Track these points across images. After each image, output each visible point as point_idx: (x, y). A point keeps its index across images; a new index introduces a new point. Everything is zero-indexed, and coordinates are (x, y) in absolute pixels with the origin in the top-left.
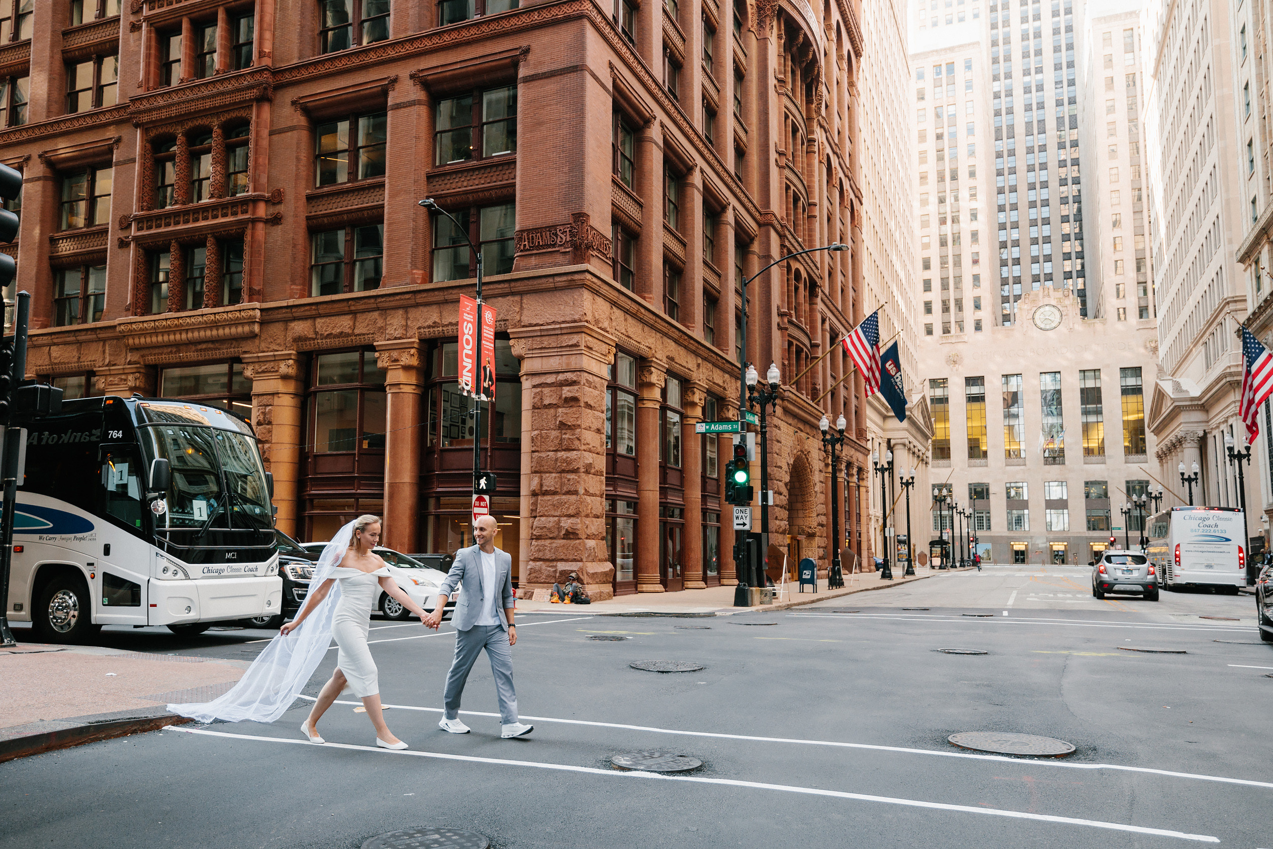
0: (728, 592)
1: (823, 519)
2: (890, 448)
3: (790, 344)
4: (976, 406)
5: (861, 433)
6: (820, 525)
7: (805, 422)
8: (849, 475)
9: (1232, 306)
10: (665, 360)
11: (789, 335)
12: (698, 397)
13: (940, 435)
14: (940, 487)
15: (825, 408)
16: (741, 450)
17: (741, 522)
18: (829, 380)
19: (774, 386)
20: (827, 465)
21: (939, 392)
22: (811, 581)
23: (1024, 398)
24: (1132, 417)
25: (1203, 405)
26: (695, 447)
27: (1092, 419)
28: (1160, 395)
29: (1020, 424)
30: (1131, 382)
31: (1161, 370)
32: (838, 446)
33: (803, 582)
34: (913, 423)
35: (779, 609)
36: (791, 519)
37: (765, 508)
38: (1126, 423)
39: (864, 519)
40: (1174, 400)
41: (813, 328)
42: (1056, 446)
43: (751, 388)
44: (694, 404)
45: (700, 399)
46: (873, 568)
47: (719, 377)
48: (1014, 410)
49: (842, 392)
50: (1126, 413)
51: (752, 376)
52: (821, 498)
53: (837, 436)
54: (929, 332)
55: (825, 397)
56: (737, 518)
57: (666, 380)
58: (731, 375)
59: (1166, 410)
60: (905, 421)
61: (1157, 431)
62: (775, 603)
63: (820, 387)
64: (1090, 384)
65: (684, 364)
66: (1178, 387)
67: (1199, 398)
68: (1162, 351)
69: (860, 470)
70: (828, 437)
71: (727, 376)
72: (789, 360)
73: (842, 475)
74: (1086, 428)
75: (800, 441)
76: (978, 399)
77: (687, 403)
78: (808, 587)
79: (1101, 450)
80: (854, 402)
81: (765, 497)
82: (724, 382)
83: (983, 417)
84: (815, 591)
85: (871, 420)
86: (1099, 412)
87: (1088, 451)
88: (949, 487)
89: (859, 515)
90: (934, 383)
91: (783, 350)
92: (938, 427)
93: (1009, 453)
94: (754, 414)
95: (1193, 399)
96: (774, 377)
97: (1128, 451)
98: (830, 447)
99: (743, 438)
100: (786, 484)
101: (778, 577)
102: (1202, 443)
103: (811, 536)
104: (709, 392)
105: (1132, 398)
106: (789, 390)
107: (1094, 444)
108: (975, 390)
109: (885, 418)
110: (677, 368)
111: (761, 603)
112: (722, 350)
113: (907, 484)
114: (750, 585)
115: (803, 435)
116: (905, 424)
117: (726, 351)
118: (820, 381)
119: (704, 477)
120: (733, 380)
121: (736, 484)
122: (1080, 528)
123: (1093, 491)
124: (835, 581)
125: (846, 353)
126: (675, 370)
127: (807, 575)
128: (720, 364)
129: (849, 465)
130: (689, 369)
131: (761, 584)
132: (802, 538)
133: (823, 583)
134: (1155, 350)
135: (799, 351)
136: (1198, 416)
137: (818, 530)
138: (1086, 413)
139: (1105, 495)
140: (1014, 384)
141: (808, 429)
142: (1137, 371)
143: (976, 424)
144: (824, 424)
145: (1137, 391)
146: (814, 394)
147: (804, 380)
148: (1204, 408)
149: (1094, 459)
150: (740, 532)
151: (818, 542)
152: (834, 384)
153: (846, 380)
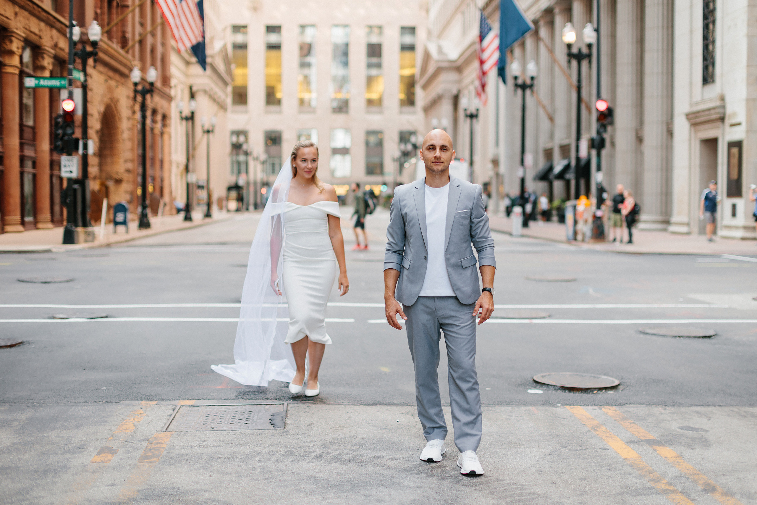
0: (59, 232)
1: (130, 166)
2: (193, 95)
4: (273, 53)
5: (167, 80)
6: (128, 171)
7: (115, 70)
8: (154, 121)
12: (16, 46)
13: (238, 81)
14: (238, 133)
15: (134, 56)
17: (68, 169)
18: (138, 28)
19: (95, 43)
20: (134, 112)
21: (239, 38)
22: (124, 223)
23: (317, 49)
24: (407, 72)
27: (374, 72)
28: (427, 56)
29: (313, 72)
30: (408, 39)
31: (429, 33)
32: (148, 97)
33: (117, 223)
34: (215, 70)
36: (101, 166)
37: (85, 158)
38: (402, 77)
39: (166, 165)
40: (437, 61)
42: (342, 96)
44: (11, 53)
45: (49, 63)
46: (174, 211)
47: (35, 26)
48: (308, 59)
49: (150, 41)
50: (402, 67)
52: (128, 145)
53: (148, 87)
55: (133, 46)
56: (65, 166)
59: (431, 69)
61: (425, 87)
62: (96, 243)
63: (129, 35)
64: (374, 39)
66: (440, 50)
67: (455, 62)
69: (164, 117)
70: (140, 88)
71: (42, 25)
74: (370, 81)
75: (110, 90)
76: (274, 47)
78: (121, 229)
79: (380, 101)
80: (159, 50)
81: (85, 147)
82: (40, 30)
83: (280, 65)
84: (127, 232)
85: (177, 67)
86: (379, 66)
87: (370, 102)
88: (245, 134)
89: (162, 162)
90: (236, 29)
92: (238, 72)
93: (302, 102)
94: (79, 70)
95: (451, 61)
96: (95, 35)
97: (402, 103)
98: (139, 98)
99: (71, 93)
100: (97, 132)
101: (97, 218)
102: (456, 99)
103: (118, 182)
104: (27, 41)
105: (408, 55)
107: (374, 96)
108: (273, 38)
111: (86, 241)
113: (208, 132)
114: (77, 226)
115: (112, 83)
116: (206, 70)
118: (129, 29)
120: (48, 28)
122: (360, 173)
123: (373, 139)
124: (144, 224)
127: (120, 217)
128: (36, 12)
129: (155, 112)
131: (85, 225)
132: (110, 184)
133: (134, 225)
134: (428, 12)
136: (453, 76)
137: (125, 176)
138: (370, 66)
139: (380, 144)
140: (309, 35)
141: (117, 77)
142: (412, 30)
143: (273, 71)
144: (136, 75)
145: (411, 48)
146: (124, 42)
147: (115, 29)
148: (459, 69)
149: (374, 109)
150: (69, 180)
151: (125, 187)
152: (144, 33)
153: (154, 29)
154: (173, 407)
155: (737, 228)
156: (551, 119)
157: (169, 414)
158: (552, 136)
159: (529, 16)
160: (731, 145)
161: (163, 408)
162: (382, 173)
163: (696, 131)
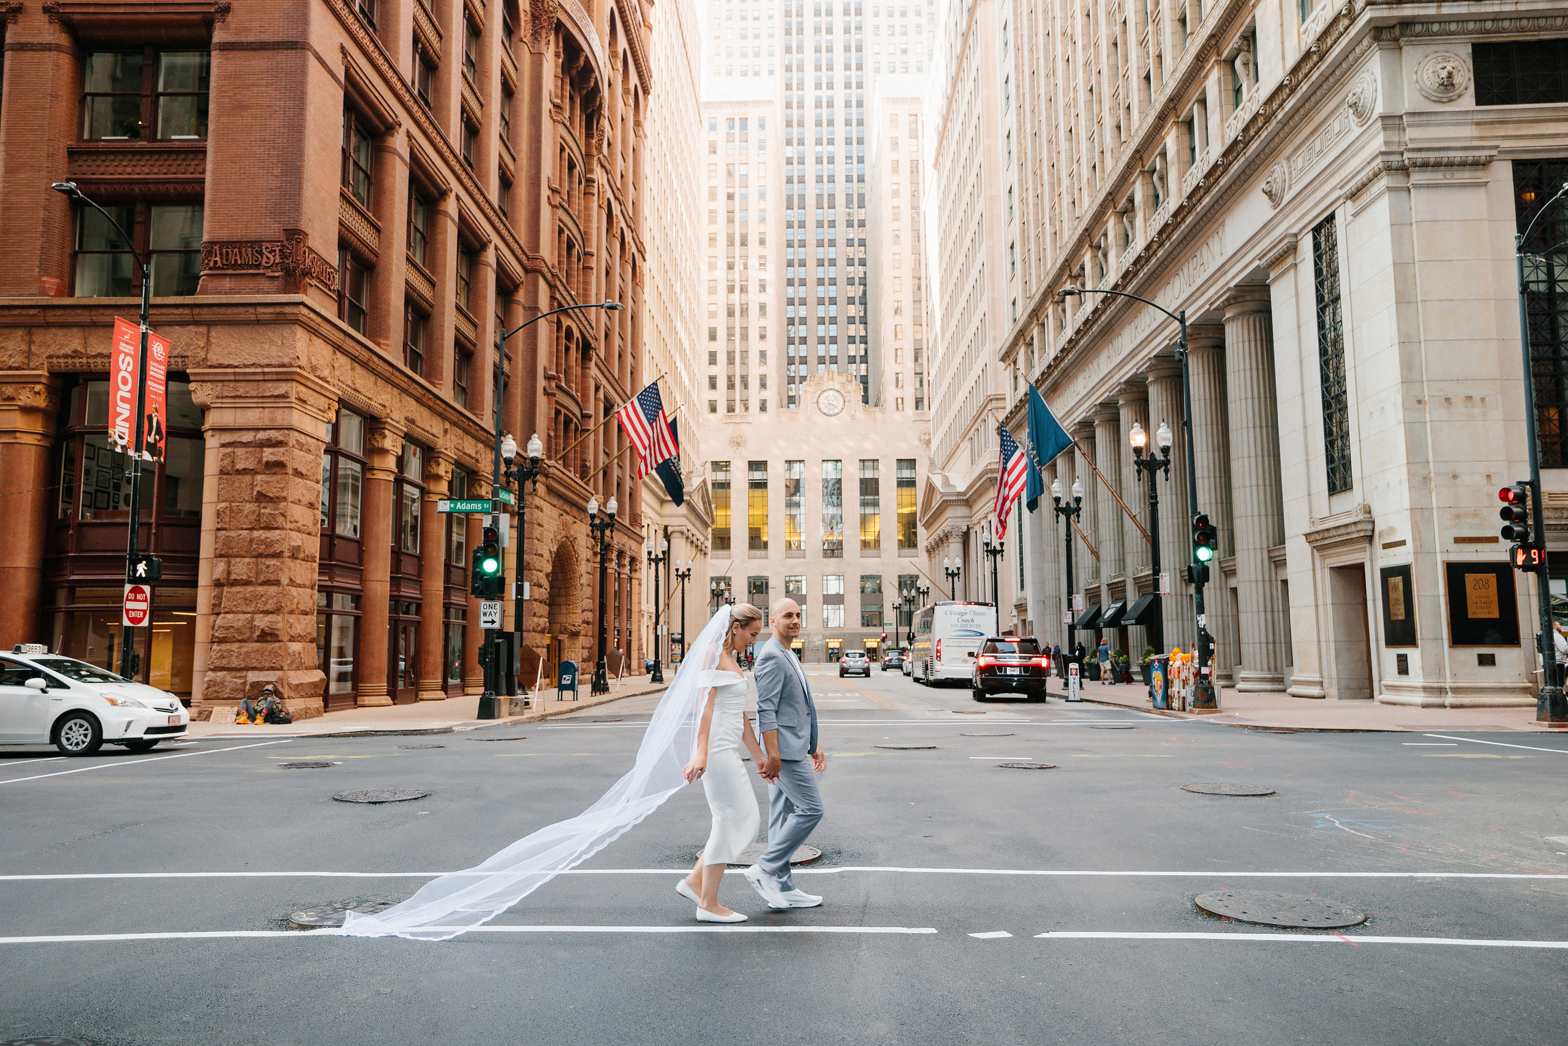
0: (472, 702)
1: (589, 616)
2: (667, 537)
3: (558, 412)
4: (758, 492)
5: (635, 518)
6: (585, 622)
7: (573, 504)
8: (620, 565)
9: (994, 404)
10: (403, 421)
11: (557, 402)
12: (444, 469)
13: (720, 523)
14: (717, 580)
15: (596, 489)
16: (492, 535)
17: (491, 618)
18: (602, 457)
19: (535, 461)
20: (595, 554)
21: (721, 476)
22: (571, 687)
23: (805, 486)
24: (906, 510)
25: (967, 501)
26: (438, 529)
27: (869, 510)
28: (931, 489)
29: (801, 513)
30: (906, 474)
31: (932, 463)
32: (608, 532)
33: (562, 688)
34: (691, 508)
35: (531, 720)
36: (551, 616)
37: (519, 603)
38: (900, 516)
39: (635, 616)
40: (943, 494)
41: (585, 395)
42: (834, 538)
43: (508, 462)
44: (438, 478)
45: (447, 472)
46: (644, 670)
47: (470, 447)
48: (796, 499)
49: (616, 472)
50: (901, 505)
51: (509, 447)
52: (588, 591)
53: (607, 520)
54: (713, 410)
55: (595, 476)
56: (485, 614)
57: (403, 447)
58: (486, 444)
59: (935, 504)
60: (683, 506)
61: (928, 525)
62: (528, 714)
63: (590, 464)
64: (869, 474)
65: (428, 428)
66: (946, 482)
67: (964, 494)
68: (934, 444)
69: (633, 560)
70: (597, 521)
71: (480, 445)
72: (556, 430)
73: (612, 566)
74: (864, 520)
75: (565, 525)
76: (759, 485)
77: (428, 476)
78: (568, 694)
79: (877, 542)
80: (628, 483)
81: (520, 590)
82: (477, 453)
83: (765, 505)
84: (575, 698)
85: (647, 504)
86: (876, 504)
87: (865, 544)
88: (727, 580)
89: (630, 611)
90: (717, 466)
91: (549, 419)
92: (719, 513)
93: (789, 545)
94: (510, 492)
95: (959, 494)
96: (536, 450)
97: (901, 545)
98: (599, 533)
99: (495, 521)
100: (547, 575)
101: (531, 683)
102: (966, 537)
103: (575, 635)
104: (458, 464)
105: (906, 491)
106: (555, 466)
107: (870, 537)
108: (758, 476)
109: (662, 502)
110: (418, 433)
111: (510, 714)
112: (476, 415)
113: (683, 576)
114: (498, 694)
115: (569, 518)
116: (683, 509)
117: (480, 416)
118: (591, 457)
119: (448, 566)
120: (486, 450)
121: (485, 574)
122: (855, 624)
123: (869, 585)
124: (600, 686)
125: (621, 427)
126: (416, 435)
127: (567, 680)
128: (473, 431)
129: (621, 554)
130: (434, 435)
131: (511, 692)
132: (562, 637)
133: (585, 689)
134: (928, 442)
135: (568, 421)
136: (962, 511)
137: (583, 629)
138: (864, 504)
139: (879, 590)
140: (797, 471)
141: (575, 512)
142: (911, 463)
143: (758, 512)
144: (593, 506)
145: (911, 483)
146: (584, 472)
147: (572, 455)
148: (968, 503)
149: (870, 552)
150: (488, 631)
151: (582, 641)
152: (607, 461)
153: (620, 457)
155: (1412, 689)
156: (1095, 553)
158: (1097, 573)
159: (1067, 426)
160: (1387, 573)
162: (881, 624)
163: (1323, 557)
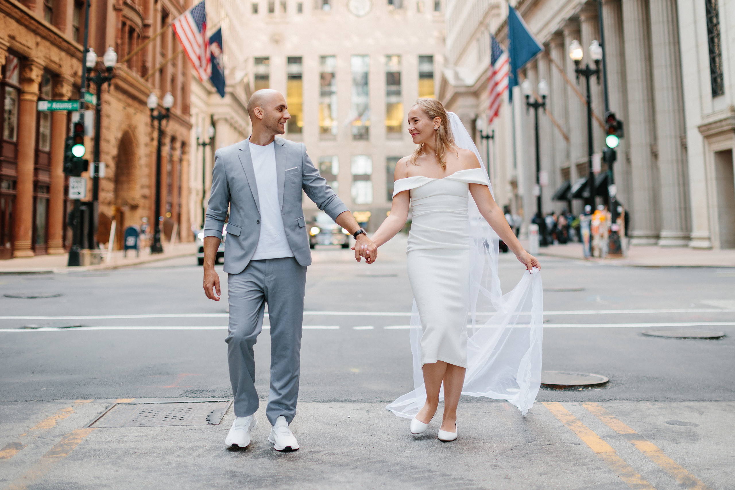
1: (146, 191)
2: (213, 124)
3: (124, 24)
4: (295, 83)
5: (186, 108)
6: (144, 197)
7: (134, 98)
8: (172, 148)
10: (7, 38)
11: (124, 16)
12: (36, 74)
15: (154, 85)
16: (80, 127)
17: (76, 191)
19: (110, 69)
20: (153, 139)
22: (135, 247)
23: (339, 78)
25: (476, 94)
26: (30, 121)
27: (393, 99)
28: (445, 82)
30: (426, 67)
31: (446, 59)
32: (164, 122)
33: (127, 248)
34: (233, 98)
35: (107, 269)
36: (116, 191)
37: (96, 180)
39: (184, 192)
40: (455, 87)
41: (146, 8)
42: (363, 123)
43: (89, 70)
44: (30, 81)
48: (329, 88)
49: (170, 70)
50: (421, 94)
51: (92, 58)
52: (146, 170)
53: (164, 112)
54: (255, 10)
55: (153, 74)
56: (73, 187)
57: (7, 59)
59: (449, 96)
60: (226, 97)
62: (102, 266)
63: (149, 65)
64: (394, 67)
65: (24, 42)
66: (457, 76)
67: (472, 87)
68: (450, 42)
69: (184, 144)
70: (155, 113)
73: (166, 149)
74: (390, 108)
75: (128, 116)
76: (296, 77)
77: (25, 80)
78: (131, 253)
79: (400, 128)
80: (180, 78)
81: (97, 170)
83: (301, 95)
84: (138, 256)
85: (196, 95)
86: (398, 93)
87: (390, 129)
89: (180, 187)
90: (258, 61)
91: (117, 30)
93: (322, 129)
94: (92, 94)
95: (468, 86)
96: (110, 60)
98: (156, 123)
99: (82, 116)
100: (113, 157)
101: (105, 241)
102: (474, 124)
103: (134, 207)
104: (46, 69)
105: (426, 82)
106: (123, 70)
107: (394, 123)
108: (294, 69)
109: (208, 93)
110: (17, 46)
111: (92, 263)
114: (82, 248)
115: (130, 110)
116: (226, 99)
118: (150, 59)
119: (37, 151)
120: (69, 58)
121: (74, 156)
122: (381, 200)
124: (156, 249)
125: (175, 34)
126: (15, 48)
127: (131, 241)
129: (174, 139)
130: (28, 48)
131: (92, 247)
132: (126, 209)
134: (444, 40)
135: (132, 31)
136: (471, 101)
137: (141, 202)
138: (389, 94)
140: (330, 65)
141: (136, 105)
142: (430, 59)
144: (152, 101)
145: (429, 76)
146: (144, 72)
147: (135, 57)
149: (394, 135)
150: (76, 201)
151: (140, 212)
152: (164, 62)
153: (174, 59)
154: (107, 405)
156: (567, 138)
157: (99, 411)
158: (568, 155)
159: (540, 40)
161: (96, 406)
163: (710, 144)
